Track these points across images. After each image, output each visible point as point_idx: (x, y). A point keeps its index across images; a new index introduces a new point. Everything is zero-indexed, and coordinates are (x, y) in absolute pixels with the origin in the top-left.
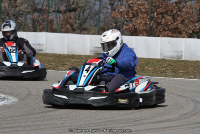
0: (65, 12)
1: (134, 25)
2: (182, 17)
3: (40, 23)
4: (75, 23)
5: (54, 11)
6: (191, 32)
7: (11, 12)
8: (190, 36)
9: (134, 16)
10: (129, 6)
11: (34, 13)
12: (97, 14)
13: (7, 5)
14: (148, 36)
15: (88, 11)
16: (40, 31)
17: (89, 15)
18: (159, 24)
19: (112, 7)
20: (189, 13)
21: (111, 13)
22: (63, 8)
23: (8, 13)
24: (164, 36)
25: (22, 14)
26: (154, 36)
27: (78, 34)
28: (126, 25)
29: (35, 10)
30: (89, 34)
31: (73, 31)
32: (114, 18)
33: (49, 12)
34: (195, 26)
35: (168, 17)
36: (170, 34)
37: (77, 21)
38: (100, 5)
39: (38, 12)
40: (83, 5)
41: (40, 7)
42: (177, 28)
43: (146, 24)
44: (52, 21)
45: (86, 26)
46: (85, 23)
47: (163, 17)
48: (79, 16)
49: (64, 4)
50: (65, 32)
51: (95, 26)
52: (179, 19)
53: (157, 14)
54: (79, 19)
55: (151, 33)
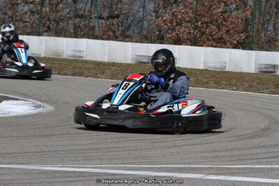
0: (108, 18)
1: (177, 34)
2: (227, 27)
3: (82, 29)
4: (118, 30)
5: (96, 18)
6: (236, 43)
7: (52, 17)
8: (235, 47)
10: (173, 15)
11: (75, 18)
12: (141, 21)
13: (48, 9)
14: (191, 45)
16: (82, 38)
17: (132, 22)
19: (156, 14)
20: (234, 23)
21: (155, 21)
22: (105, 14)
23: (49, 18)
24: (208, 46)
25: (63, 19)
27: (121, 41)
28: (170, 34)
29: (77, 16)
31: (115, 38)
32: (158, 26)
34: (241, 37)
36: (214, 44)
38: (144, 12)
39: (80, 17)
40: (126, 11)
41: (81, 12)
42: (221, 38)
43: (190, 33)
44: (94, 27)
45: (129, 33)
47: (208, 27)
48: (122, 23)
49: (107, 10)
50: (106, 40)
52: (224, 29)
53: (202, 23)
54: (122, 26)
55: (195, 42)
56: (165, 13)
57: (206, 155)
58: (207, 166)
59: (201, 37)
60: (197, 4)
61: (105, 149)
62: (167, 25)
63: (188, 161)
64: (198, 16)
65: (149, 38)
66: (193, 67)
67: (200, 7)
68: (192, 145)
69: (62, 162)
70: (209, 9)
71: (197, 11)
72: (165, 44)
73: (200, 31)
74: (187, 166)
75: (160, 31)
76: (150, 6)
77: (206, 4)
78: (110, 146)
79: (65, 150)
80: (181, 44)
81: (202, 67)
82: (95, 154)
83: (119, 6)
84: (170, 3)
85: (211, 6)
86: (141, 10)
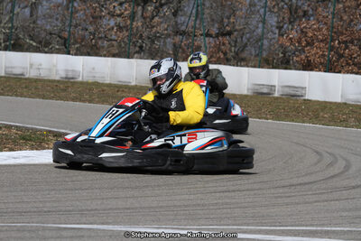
0: (217, 36)
1: (307, 57)
4: (231, 51)
5: (202, 35)
7: (145, 34)
9: (308, 44)
10: (302, 32)
12: (260, 40)
13: (140, 24)
14: (325, 72)
15: (248, 35)
17: (248, 40)
18: (341, 56)
19: (280, 30)
21: (279, 40)
22: (214, 31)
24: (348, 72)
25: (159, 37)
26: (335, 72)
28: (297, 56)
29: (177, 33)
30: (248, 67)
32: (281, 46)
33: (195, 36)
35: (353, 47)
36: (356, 69)
37: (233, 49)
38: (264, 28)
39: (181, 34)
41: (183, 28)
43: (323, 56)
46: (243, 50)
47: (347, 47)
48: (236, 42)
49: (216, 25)
51: (257, 55)
53: (339, 43)
54: (235, 46)
55: (330, 68)
56: (292, 29)
57: (344, 214)
58: (346, 229)
59: (338, 60)
60: (333, 18)
61: (213, 205)
62: (294, 45)
63: (322, 222)
64: (335, 33)
65: (271, 62)
66: (327, 100)
67: (337, 22)
68: (326, 201)
69: (157, 221)
70: (349, 24)
71: (333, 27)
72: (291, 69)
73: (337, 53)
74: (319, 228)
75: (284, 53)
76: (273, 20)
77: (345, 18)
78: (220, 201)
79: (161, 207)
80: (312, 70)
81: (339, 100)
82: (200, 212)
83: (232, 20)
84: (298, 17)
85: (352, 21)
86: (260, 25)
